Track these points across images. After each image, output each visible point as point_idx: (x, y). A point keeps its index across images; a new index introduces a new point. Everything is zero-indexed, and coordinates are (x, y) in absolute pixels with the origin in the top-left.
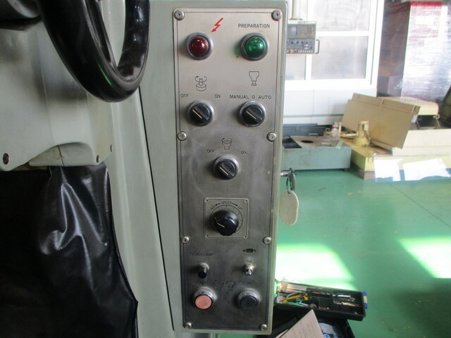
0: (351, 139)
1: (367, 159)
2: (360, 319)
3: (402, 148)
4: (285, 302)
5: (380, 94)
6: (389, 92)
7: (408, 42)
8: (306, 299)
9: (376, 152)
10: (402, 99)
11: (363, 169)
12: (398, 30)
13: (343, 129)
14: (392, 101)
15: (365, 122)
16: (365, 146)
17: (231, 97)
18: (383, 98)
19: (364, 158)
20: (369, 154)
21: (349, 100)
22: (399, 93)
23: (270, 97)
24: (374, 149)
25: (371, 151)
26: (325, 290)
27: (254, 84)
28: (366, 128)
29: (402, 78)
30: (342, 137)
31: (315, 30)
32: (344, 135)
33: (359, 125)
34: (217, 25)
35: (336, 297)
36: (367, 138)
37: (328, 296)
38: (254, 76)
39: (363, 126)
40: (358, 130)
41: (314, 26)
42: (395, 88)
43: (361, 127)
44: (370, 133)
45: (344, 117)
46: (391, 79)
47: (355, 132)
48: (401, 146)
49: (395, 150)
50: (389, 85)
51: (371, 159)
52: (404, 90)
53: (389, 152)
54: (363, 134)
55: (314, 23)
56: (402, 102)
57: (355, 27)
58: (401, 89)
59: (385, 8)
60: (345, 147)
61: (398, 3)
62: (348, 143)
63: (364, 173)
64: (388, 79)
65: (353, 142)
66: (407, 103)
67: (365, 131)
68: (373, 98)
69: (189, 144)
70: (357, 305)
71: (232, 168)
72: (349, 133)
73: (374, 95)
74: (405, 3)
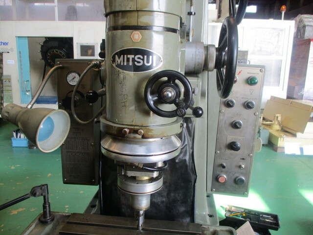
0: (269, 126)
1: (279, 138)
2: (276, 229)
3: (303, 133)
4: (231, 216)
5: (288, 97)
6: (295, 97)
7: (309, 64)
8: (244, 215)
9: (286, 135)
10: (304, 102)
11: (277, 146)
12: (301, 56)
13: (264, 119)
14: (296, 103)
15: (278, 115)
16: (278, 130)
17: (242, 98)
18: (291, 100)
19: (277, 138)
20: (281, 136)
21: (268, 100)
22: (301, 97)
23: (257, 99)
24: (284, 133)
25: (282, 134)
26: (255, 212)
27: (251, 94)
28: (279, 119)
29: (304, 87)
30: (263, 124)
31: (247, 55)
32: (264, 122)
33: (275, 117)
34: (240, 72)
35: (262, 216)
36: (280, 126)
37: (258, 215)
38: (251, 91)
39: (277, 117)
40: (274, 120)
41: (247, 52)
42: (299, 94)
43: (276, 118)
44: (282, 122)
45: (264, 110)
46: (297, 88)
47: (271, 121)
48: (302, 132)
49: (299, 134)
50: (295, 92)
51: (282, 139)
52: (305, 95)
53: (294, 135)
54: (277, 123)
55: (246, 50)
56: (303, 103)
57: (273, 54)
58: (303, 95)
59: (294, 42)
60: (265, 130)
61: (302, 39)
62: (267, 128)
63: (277, 148)
64: (294, 88)
65: (270, 128)
66: (307, 104)
67: (278, 121)
68: (284, 99)
69: (224, 115)
70: (275, 222)
71: (240, 124)
72: (267, 121)
73: (285, 97)
74: (307, 40)
